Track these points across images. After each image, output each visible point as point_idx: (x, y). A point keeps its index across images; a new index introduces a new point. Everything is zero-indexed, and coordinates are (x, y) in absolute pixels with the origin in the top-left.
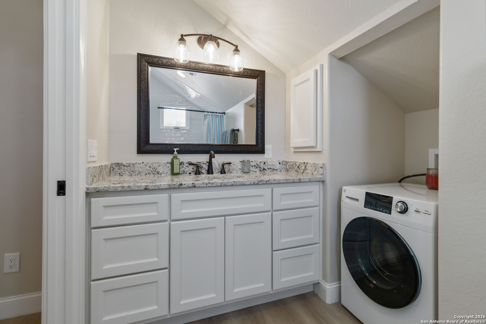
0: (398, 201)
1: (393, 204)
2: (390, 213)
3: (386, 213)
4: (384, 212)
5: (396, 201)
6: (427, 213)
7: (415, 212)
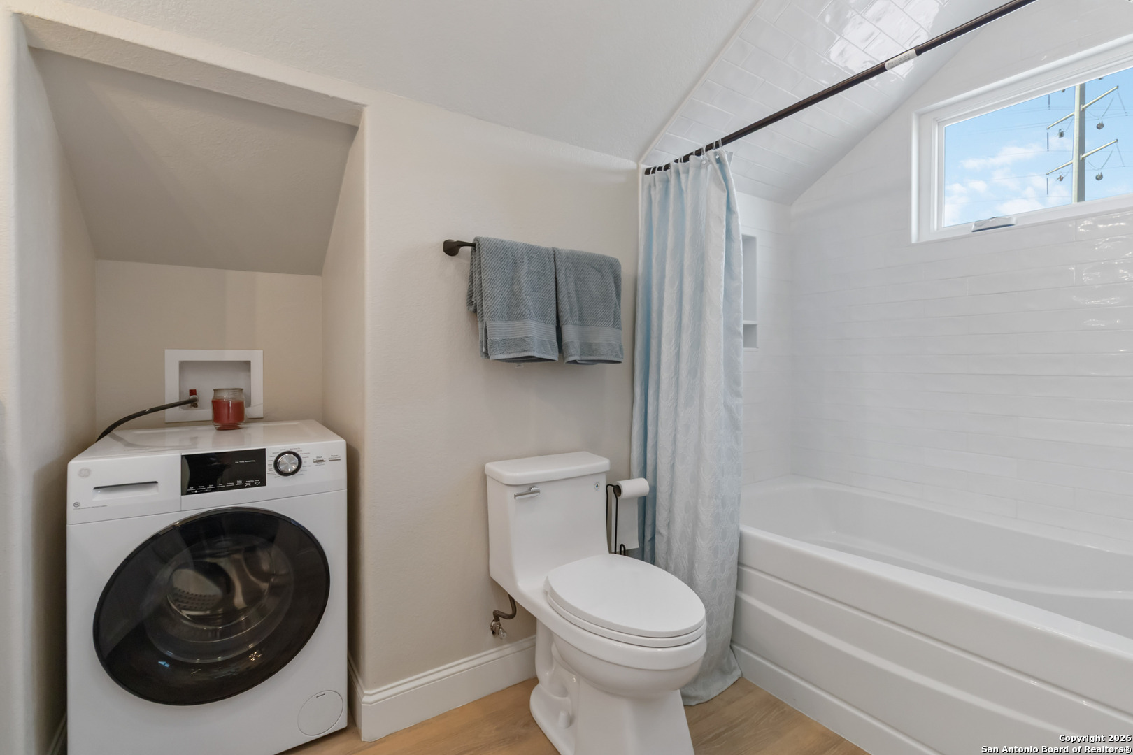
0: (278, 454)
1: (267, 463)
2: (263, 483)
3: (253, 485)
4: (248, 487)
5: (274, 455)
6: (335, 459)
7: (316, 464)
